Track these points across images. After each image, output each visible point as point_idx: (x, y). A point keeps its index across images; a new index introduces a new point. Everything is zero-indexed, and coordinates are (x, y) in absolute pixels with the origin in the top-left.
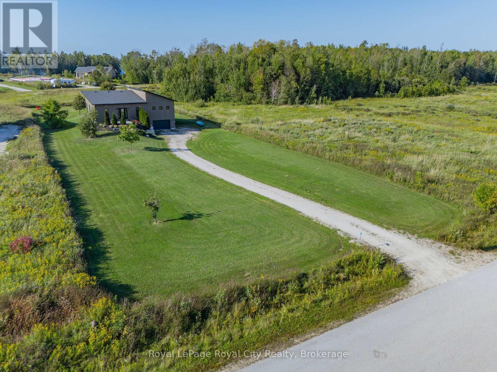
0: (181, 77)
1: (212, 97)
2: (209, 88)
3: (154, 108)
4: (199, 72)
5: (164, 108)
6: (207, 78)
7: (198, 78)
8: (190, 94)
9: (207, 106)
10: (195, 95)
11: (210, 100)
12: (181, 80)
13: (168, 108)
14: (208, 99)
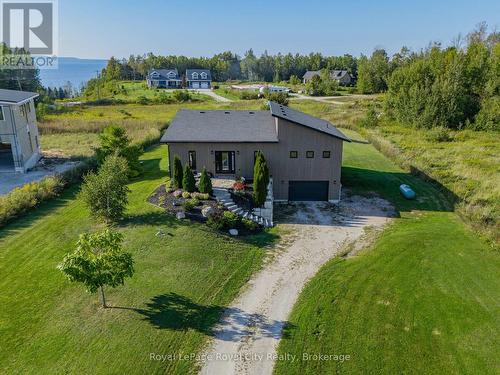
0: (416, 84)
1: (468, 121)
2: (466, 104)
3: (294, 155)
4: (453, 74)
5: (318, 154)
6: (467, 86)
7: (447, 86)
8: (426, 114)
9: (451, 140)
10: (435, 117)
11: (463, 127)
12: (414, 90)
13: (327, 155)
14: (461, 125)
